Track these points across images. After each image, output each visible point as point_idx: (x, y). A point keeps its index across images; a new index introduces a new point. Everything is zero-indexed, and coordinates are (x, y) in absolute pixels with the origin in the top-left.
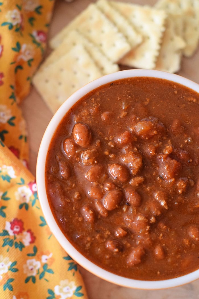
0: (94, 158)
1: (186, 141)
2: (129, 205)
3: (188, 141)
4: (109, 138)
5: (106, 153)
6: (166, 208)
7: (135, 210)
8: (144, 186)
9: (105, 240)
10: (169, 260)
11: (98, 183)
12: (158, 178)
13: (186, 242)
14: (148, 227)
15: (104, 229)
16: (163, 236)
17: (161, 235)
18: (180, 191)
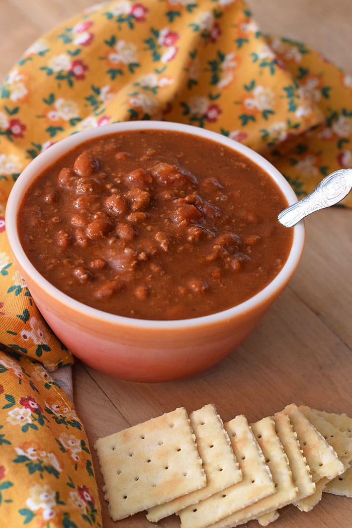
0: (90, 184)
1: (218, 198)
2: (118, 237)
3: (220, 199)
4: (117, 174)
5: (108, 186)
6: (165, 249)
7: (124, 244)
8: (144, 224)
9: (73, 266)
10: (152, 303)
11: (86, 211)
12: (166, 221)
13: (182, 290)
14: (134, 262)
15: (77, 257)
16: (152, 277)
17: (150, 276)
18: (190, 238)
